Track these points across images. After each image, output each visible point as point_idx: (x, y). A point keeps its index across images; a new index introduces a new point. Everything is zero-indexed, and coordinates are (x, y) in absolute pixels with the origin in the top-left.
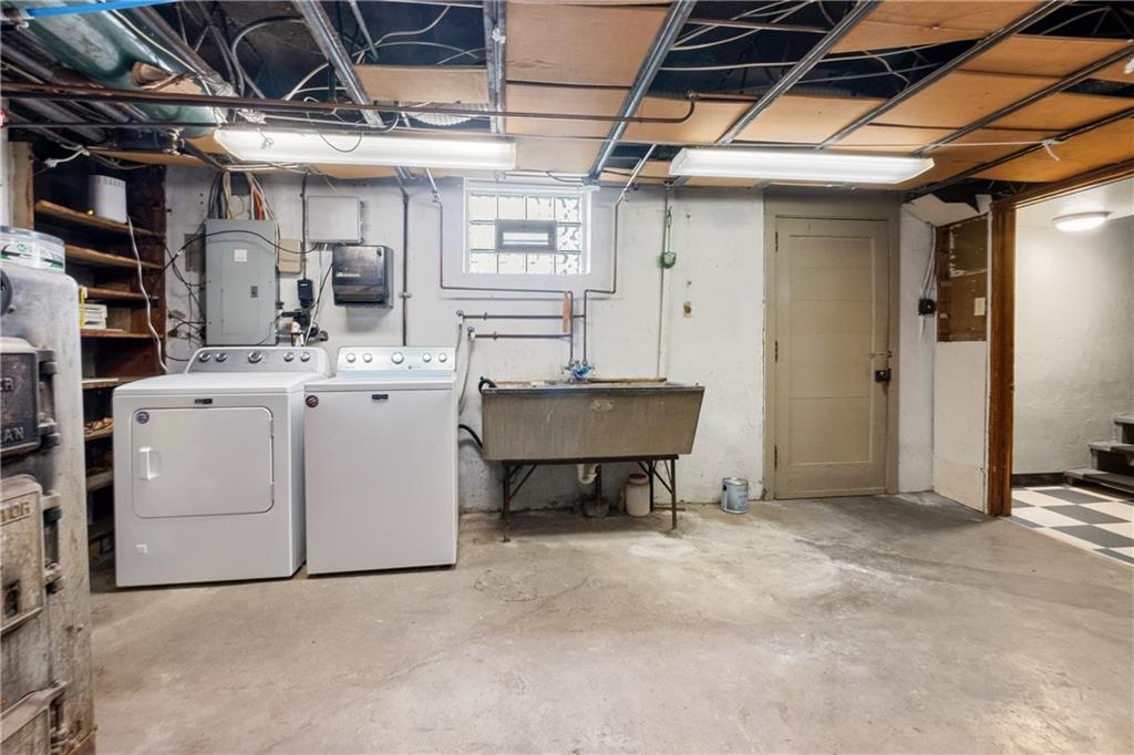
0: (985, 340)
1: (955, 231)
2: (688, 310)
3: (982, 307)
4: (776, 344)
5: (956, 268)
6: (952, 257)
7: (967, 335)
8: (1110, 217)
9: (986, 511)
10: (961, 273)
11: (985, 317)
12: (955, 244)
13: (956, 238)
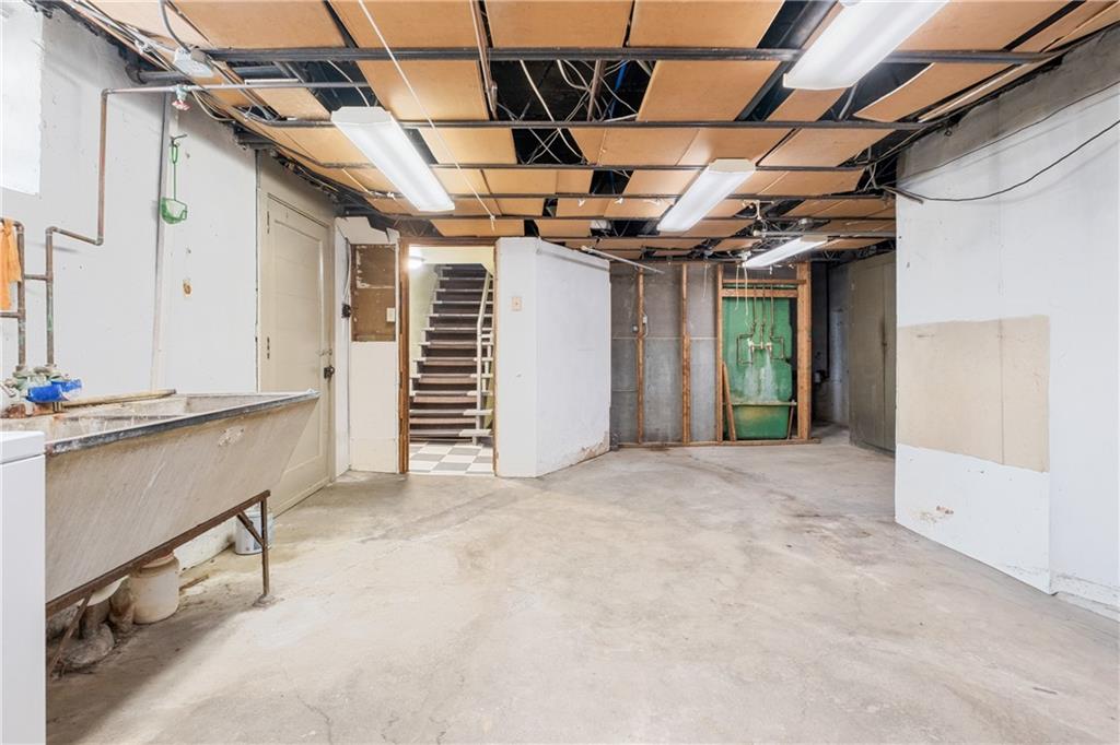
0: (394, 340)
1: (361, 251)
2: (187, 290)
3: (392, 315)
4: (268, 340)
5: (362, 281)
6: (359, 272)
7: (373, 337)
8: (425, 262)
9: (398, 472)
10: (367, 286)
11: (394, 323)
12: (361, 261)
13: (361, 257)
